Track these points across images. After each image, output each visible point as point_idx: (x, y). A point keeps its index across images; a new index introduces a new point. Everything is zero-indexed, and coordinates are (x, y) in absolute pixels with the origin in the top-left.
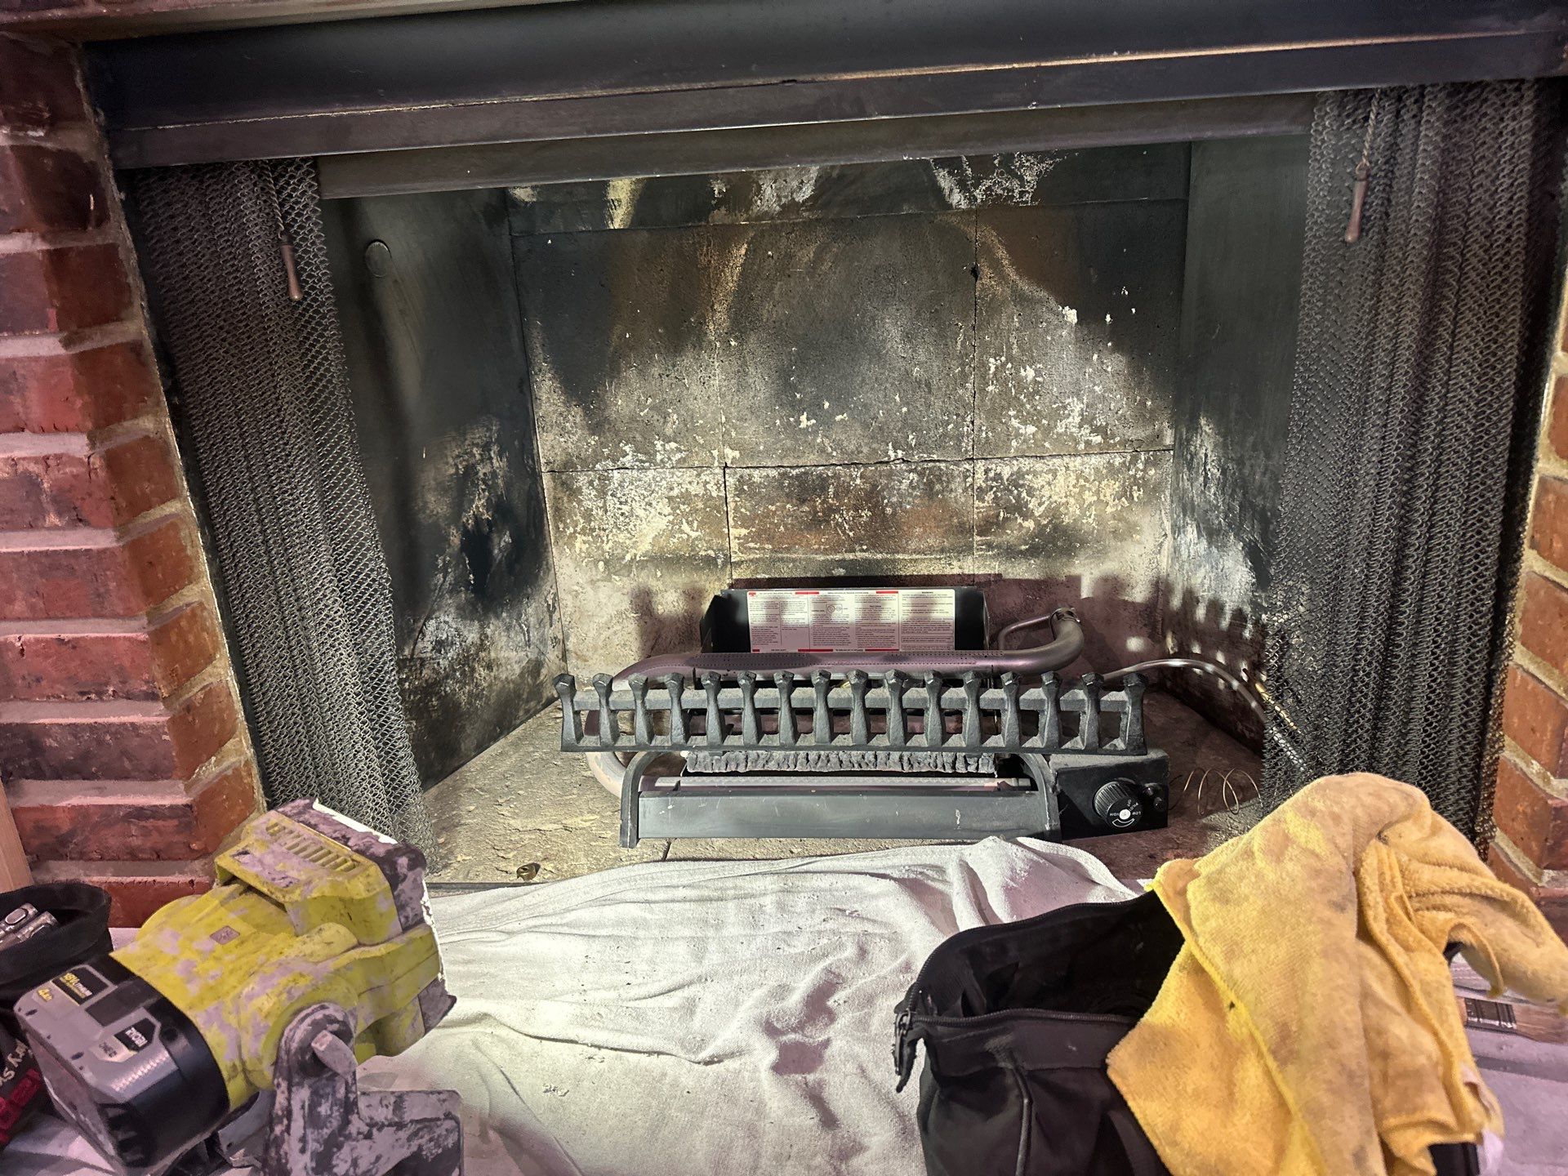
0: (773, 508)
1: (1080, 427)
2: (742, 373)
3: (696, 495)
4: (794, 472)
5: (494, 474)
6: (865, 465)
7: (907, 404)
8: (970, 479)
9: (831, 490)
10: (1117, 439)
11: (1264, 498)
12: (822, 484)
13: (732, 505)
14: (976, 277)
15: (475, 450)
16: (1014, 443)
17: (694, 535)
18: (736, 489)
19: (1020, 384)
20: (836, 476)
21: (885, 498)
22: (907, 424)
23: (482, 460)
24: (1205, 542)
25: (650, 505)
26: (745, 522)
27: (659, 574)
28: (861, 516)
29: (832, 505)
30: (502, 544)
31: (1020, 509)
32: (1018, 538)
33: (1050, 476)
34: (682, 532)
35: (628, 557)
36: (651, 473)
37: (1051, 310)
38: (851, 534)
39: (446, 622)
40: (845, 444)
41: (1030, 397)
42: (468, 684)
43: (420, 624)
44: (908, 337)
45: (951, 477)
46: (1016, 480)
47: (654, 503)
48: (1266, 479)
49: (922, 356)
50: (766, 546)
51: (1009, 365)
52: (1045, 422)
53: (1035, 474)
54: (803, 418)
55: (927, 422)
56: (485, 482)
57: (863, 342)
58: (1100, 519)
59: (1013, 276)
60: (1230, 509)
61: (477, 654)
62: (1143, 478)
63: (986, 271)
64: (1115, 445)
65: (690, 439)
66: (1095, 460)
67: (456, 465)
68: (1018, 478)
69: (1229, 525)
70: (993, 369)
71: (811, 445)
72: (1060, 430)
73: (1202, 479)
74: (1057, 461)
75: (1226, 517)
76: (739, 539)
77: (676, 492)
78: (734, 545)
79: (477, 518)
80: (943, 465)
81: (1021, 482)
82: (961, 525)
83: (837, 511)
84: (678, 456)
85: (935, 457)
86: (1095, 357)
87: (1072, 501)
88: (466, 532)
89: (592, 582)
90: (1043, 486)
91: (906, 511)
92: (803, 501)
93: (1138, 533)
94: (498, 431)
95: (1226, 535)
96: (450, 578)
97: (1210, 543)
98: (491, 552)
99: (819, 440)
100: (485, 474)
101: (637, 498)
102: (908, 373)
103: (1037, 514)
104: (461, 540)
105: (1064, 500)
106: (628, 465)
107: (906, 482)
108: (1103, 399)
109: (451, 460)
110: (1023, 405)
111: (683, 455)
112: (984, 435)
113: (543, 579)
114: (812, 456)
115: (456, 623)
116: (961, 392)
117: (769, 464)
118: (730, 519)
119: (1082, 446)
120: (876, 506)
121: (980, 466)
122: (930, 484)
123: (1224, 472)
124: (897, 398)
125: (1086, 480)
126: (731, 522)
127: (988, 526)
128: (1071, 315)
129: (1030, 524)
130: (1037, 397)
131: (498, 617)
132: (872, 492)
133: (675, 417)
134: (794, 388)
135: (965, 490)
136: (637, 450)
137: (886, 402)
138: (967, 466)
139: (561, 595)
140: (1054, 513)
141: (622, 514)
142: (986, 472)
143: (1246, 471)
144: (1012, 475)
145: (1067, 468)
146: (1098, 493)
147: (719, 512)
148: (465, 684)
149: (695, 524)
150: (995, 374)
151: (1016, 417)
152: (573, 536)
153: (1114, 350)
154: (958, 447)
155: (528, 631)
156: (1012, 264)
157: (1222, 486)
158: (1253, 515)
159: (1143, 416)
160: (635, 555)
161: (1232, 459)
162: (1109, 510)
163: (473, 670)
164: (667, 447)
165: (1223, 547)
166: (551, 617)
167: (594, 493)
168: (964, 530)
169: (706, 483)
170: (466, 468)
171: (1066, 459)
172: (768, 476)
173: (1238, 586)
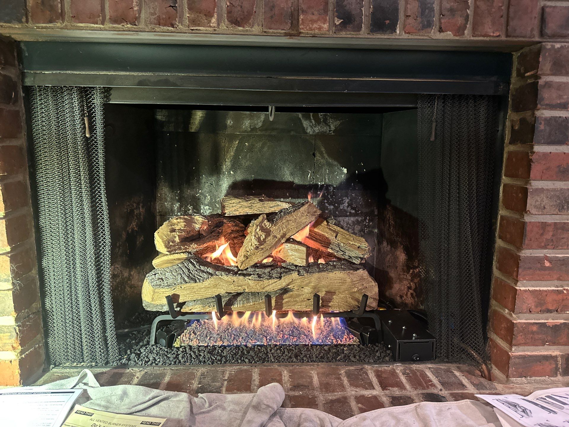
1: (348, 207)
5: (140, 214)
7: (291, 197)
11: (409, 230)
14: (315, 156)
15: (134, 204)
16: (326, 212)
19: (329, 192)
23: (136, 208)
24: (390, 246)
30: (140, 240)
37: (338, 168)
39: (117, 268)
41: (332, 196)
44: (292, 174)
49: (296, 181)
51: (325, 186)
52: (336, 205)
56: (136, 216)
57: (277, 175)
59: (326, 157)
60: (398, 234)
61: (127, 282)
62: (368, 225)
63: (318, 155)
64: (359, 213)
65: (214, 205)
66: (352, 219)
67: (127, 208)
69: (398, 240)
70: (320, 187)
72: (342, 208)
73: (388, 225)
74: (341, 218)
75: (397, 237)
79: (133, 230)
84: (209, 211)
86: (352, 184)
88: (128, 234)
94: (143, 198)
95: (397, 243)
96: (121, 251)
98: (136, 243)
100: (137, 213)
102: (292, 186)
104: (126, 237)
108: (355, 198)
109: (125, 207)
110: (329, 199)
111: (211, 211)
115: (121, 268)
119: (348, 214)
123: (395, 222)
124: (288, 194)
125: (350, 225)
128: (345, 171)
130: (334, 197)
131: (136, 268)
133: (209, 197)
134: (252, 189)
136: (194, 208)
137: (284, 195)
143: (403, 222)
145: (344, 221)
146: (354, 230)
151: (327, 203)
153: (359, 182)
156: (326, 153)
157: (395, 227)
158: (406, 236)
159: (368, 205)
161: (398, 218)
164: (205, 208)
165: (396, 248)
170: (130, 210)
171: (343, 218)
173: (402, 261)
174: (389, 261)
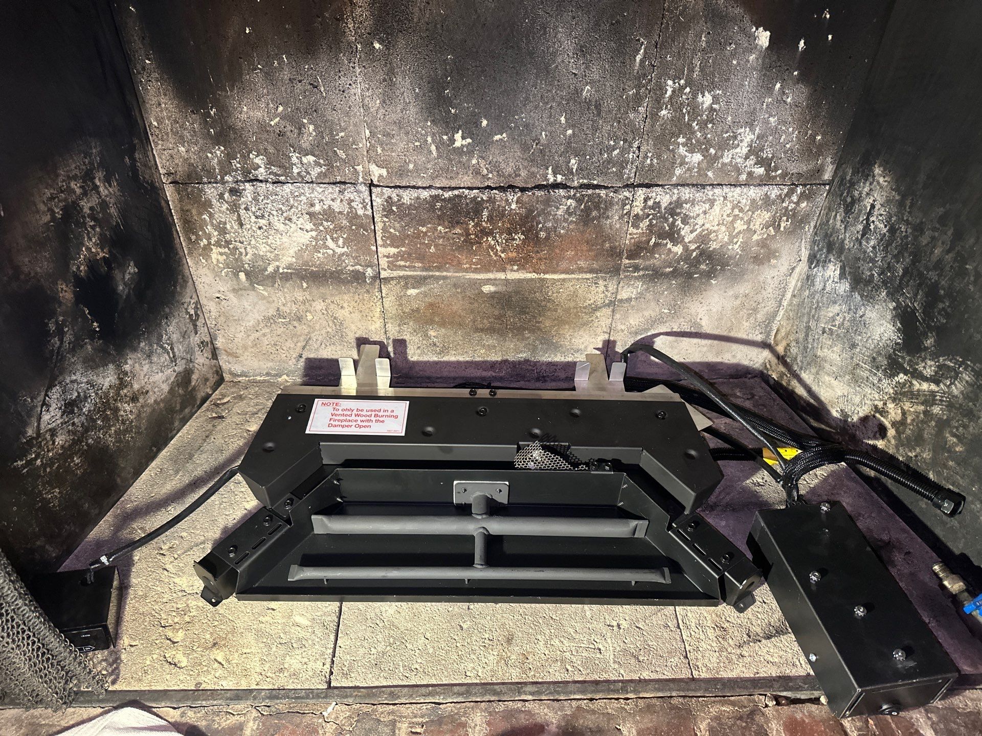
0: (424, 229)
1: (747, 157)
2: (389, 82)
3: (340, 213)
4: (448, 194)
5: (104, 205)
6: (523, 190)
7: (573, 127)
8: (628, 207)
9: (485, 213)
10: (779, 172)
11: (940, 275)
12: (477, 207)
13: (379, 226)
15: (73, 185)
16: (678, 172)
17: (339, 251)
18: (384, 210)
19: (695, 110)
20: (491, 200)
21: (540, 223)
22: (570, 148)
23: (85, 194)
24: (848, 285)
25: (290, 220)
26: (394, 241)
27: (305, 285)
28: (514, 239)
29: (485, 228)
30: (127, 277)
31: (673, 235)
32: (665, 261)
33: (707, 206)
34: (327, 248)
35: (270, 269)
36: (288, 188)
37: (743, 30)
38: (503, 255)
39: (72, 382)
40: (503, 165)
41: (703, 125)
42: (114, 425)
43: (41, 398)
44: (582, 51)
45: (610, 204)
46: (674, 209)
47: (294, 218)
48: (949, 257)
49: (595, 73)
50: (417, 265)
51: (688, 90)
52: (712, 151)
53: (693, 203)
54: (458, 136)
55: (592, 146)
56: (92, 217)
57: (531, 54)
58: (745, 247)
60: (890, 268)
61: (118, 394)
62: (795, 209)
64: (776, 176)
65: (330, 154)
66: (754, 193)
67: (51, 210)
68: (677, 208)
69: (885, 283)
70: (669, 93)
71: (466, 167)
72: (726, 160)
73: (860, 227)
74: (717, 191)
75: (882, 273)
76: (388, 257)
77: (317, 208)
78: (384, 262)
80: (603, 193)
81: (678, 211)
82: (612, 248)
83: (490, 233)
84: (318, 170)
85: (595, 182)
86: (778, 86)
87: (723, 228)
88: (78, 281)
89: (235, 291)
90: (698, 215)
91: (560, 236)
92: (454, 223)
93: (775, 257)
94: (100, 153)
95: (877, 288)
96: (68, 338)
97: (853, 288)
98: (114, 290)
99: (474, 161)
100: (91, 208)
101: (275, 213)
102: (578, 92)
103: (686, 240)
104: (75, 293)
105: (716, 228)
106: (261, 178)
107: (563, 208)
108: (775, 131)
109: (42, 207)
110: (694, 133)
111: (323, 169)
112: (649, 161)
113: (180, 294)
114: (466, 178)
115: (86, 376)
116: (632, 116)
117: (420, 184)
118: (379, 239)
119: (744, 177)
120: (530, 230)
121: (641, 193)
122: (587, 211)
123: (892, 230)
124: (563, 119)
125: (741, 210)
126: (380, 242)
127: (636, 251)
128: (763, 38)
129: (678, 249)
130: (710, 126)
131: (134, 349)
132: (527, 217)
133: (311, 127)
134: (448, 102)
135: (622, 217)
136: (270, 163)
137: (550, 123)
138: (627, 194)
139: (203, 301)
140: (703, 239)
141: (260, 228)
142: (646, 200)
143: (924, 240)
144: (671, 203)
145: (725, 198)
146: (748, 222)
147: (367, 231)
148: (110, 426)
149: (341, 242)
150: (671, 98)
151: (684, 145)
152: (208, 248)
153: (799, 80)
154: (620, 175)
155: (172, 349)
157: (886, 243)
158: (920, 285)
159: (810, 150)
160: (278, 267)
161: (907, 223)
162: (755, 237)
163: (116, 410)
164: (305, 160)
165: (869, 298)
166: (195, 326)
167: (225, 206)
168: (614, 253)
169: (350, 201)
170: (64, 209)
171: (726, 189)
172: (418, 198)
173: (877, 337)
174: (833, 319)
